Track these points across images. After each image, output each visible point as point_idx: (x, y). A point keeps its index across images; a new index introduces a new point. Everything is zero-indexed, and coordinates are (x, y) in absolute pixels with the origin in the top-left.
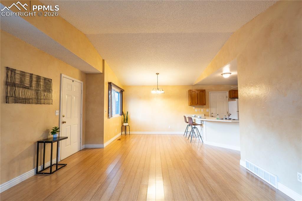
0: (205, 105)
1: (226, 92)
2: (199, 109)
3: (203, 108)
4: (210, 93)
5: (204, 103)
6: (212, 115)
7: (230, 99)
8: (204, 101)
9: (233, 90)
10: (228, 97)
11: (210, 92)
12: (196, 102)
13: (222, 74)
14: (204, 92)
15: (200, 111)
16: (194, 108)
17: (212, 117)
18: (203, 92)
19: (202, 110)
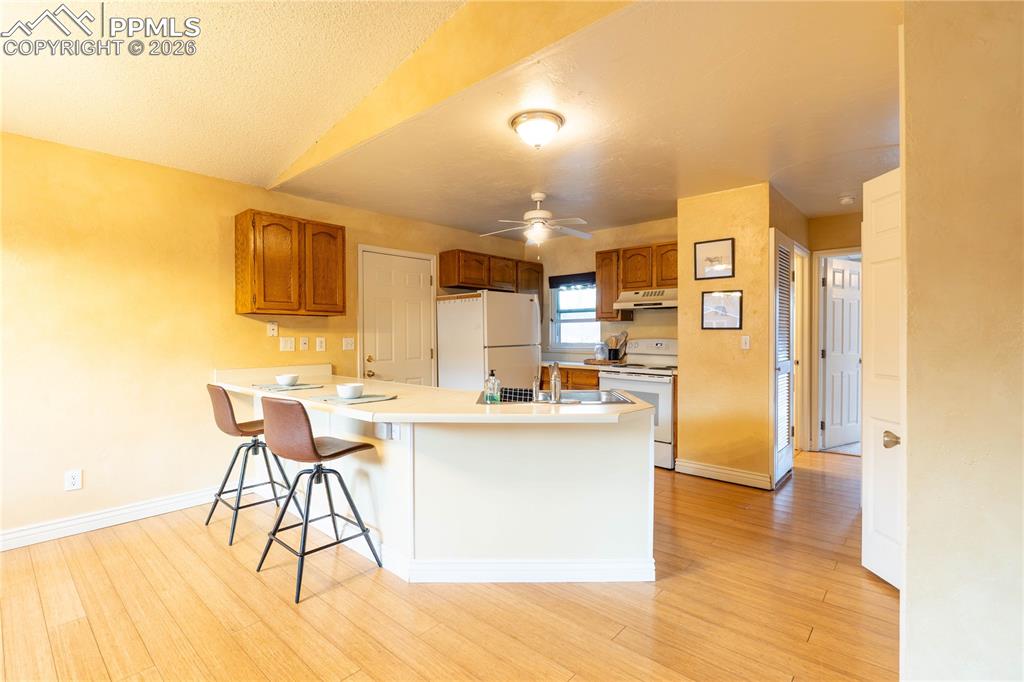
0: (342, 312)
1: (428, 256)
2: (303, 338)
3: (324, 328)
4: (360, 253)
5: (339, 300)
6: (370, 367)
7: (441, 290)
8: (339, 292)
9: (463, 251)
10: (434, 282)
11: (361, 247)
12: (294, 297)
13: (513, 122)
14: (339, 240)
15: (311, 345)
16: (271, 329)
17: (371, 375)
18: (335, 238)
19: (320, 341)
